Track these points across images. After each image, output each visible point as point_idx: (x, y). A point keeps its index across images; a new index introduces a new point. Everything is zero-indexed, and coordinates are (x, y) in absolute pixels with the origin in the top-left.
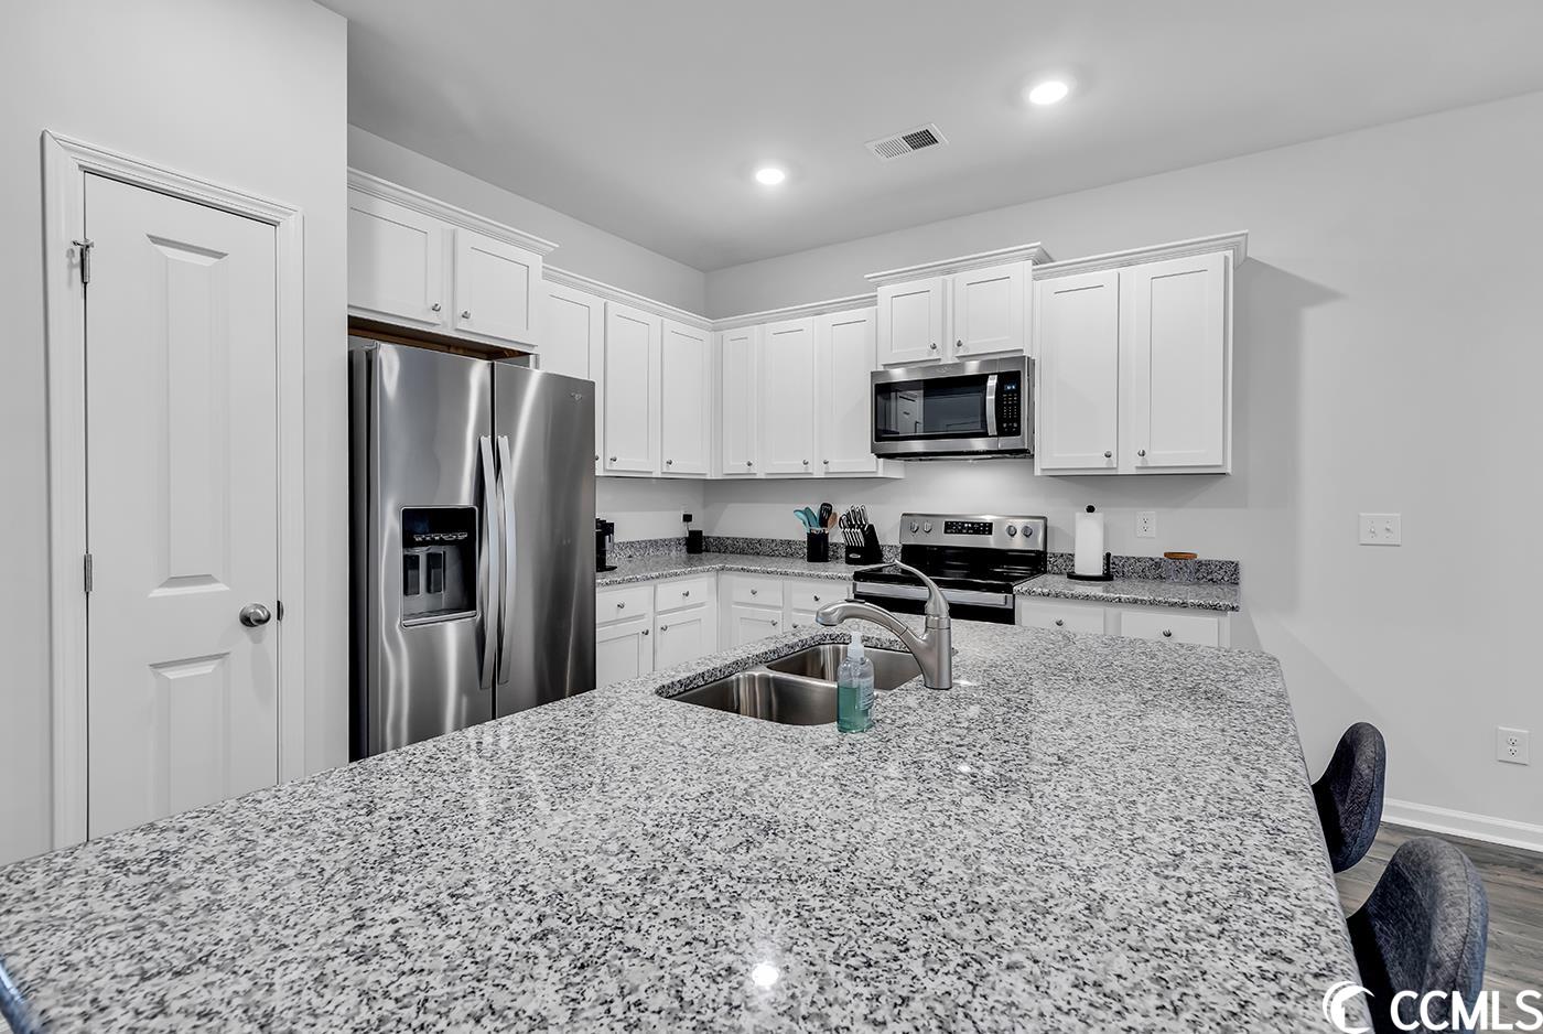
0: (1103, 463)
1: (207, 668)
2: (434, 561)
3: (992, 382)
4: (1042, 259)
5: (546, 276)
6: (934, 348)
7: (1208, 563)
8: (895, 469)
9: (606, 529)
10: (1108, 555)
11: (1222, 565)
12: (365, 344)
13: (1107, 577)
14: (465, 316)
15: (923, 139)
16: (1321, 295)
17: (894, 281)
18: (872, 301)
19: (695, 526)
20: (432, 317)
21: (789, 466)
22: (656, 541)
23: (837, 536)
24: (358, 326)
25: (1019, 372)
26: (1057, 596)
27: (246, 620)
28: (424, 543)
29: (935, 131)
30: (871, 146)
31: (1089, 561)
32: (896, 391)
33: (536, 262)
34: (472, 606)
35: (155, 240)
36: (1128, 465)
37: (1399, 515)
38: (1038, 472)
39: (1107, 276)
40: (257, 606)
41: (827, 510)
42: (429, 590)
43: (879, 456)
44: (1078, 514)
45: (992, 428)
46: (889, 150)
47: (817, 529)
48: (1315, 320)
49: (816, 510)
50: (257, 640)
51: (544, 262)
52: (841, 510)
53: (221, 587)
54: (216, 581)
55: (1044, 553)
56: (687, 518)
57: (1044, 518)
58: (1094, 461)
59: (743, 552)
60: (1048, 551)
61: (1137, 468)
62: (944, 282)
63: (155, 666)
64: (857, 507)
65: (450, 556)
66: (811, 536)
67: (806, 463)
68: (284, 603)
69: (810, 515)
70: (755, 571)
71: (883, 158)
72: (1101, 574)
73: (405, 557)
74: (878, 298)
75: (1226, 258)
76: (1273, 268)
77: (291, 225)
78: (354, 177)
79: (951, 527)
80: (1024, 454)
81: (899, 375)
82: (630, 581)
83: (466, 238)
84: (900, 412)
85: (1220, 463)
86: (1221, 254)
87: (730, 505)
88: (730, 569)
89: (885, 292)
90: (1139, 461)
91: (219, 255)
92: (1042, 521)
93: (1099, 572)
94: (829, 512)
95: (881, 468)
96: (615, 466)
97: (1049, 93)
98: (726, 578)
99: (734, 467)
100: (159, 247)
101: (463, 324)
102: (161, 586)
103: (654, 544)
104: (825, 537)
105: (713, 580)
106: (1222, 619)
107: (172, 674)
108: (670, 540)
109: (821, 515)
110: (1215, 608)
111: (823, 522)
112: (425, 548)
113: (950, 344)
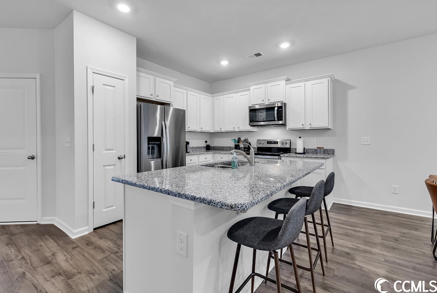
0: (302, 127)
1: (112, 167)
2: (153, 148)
3: (276, 109)
4: (288, 80)
5: (174, 87)
6: (263, 101)
7: (327, 150)
8: (255, 129)
9: (188, 143)
10: (304, 148)
11: (330, 150)
12: (140, 103)
13: (304, 153)
14: (158, 96)
15: (258, 55)
16: (352, 87)
17: (253, 85)
18: (249, 90)
19: (208, 144)
20: (151, 97)
21: (230, 129)
22: (199, 147)
23: (242, 145)
24: (139, 100)
25: (282, 106)
26: (290, 156)
27: (119, 158)
28: (151, 144)
29: (261, 53)
30: (247, 56)
31: (300, 150)
32: (258, 110)
33: (172, 83)
34: (160, 157)
35: (104, 85)
36: (307, 127)
37: (369, 137)
38: (287, 129)
39: (302, 84)
40: (120, 155)
41: (239, 139)
42: (152, 154)
43: (251, 126)
44: (297, 139)
45: (276, 119)
46: (251, 57)
47: (237, 144)
48: (351, 93)
49: (237, 139)
50: (121, 162)
51: (174, 83)
52: (242, 139)
53: (114, 151)
54: (113, 150)
55: (290, 148)
56: (206, 142)
57: (290, 140)
58: (300, 126)
59: (219, 150)
60: (291, 147)
61: (310, 128)
62: (265, 86)
63: (104, 166)
64: (246, 138)
65: (156, 147)
66: (235, 145)
67: (234, 128)
68: (125, 155)
69: (235, 140)
70: (222, 153)
71: (250, 59)
72: (303, 152)
73: (148, 147)
74: (250, 89)
75: (328, 80)
76: (341, 81)
77: (127, 80)
78: (137, 69)
79: (269, 142)
80: (284, 125)
81: (257, 107)
82: (193, 155)
83: (158, 79)
84: (259, 116)
85: (328, 126)
86: (327, 79)
87: (216, 139)
88: (217, 153)
89: (252, 88)
90: (310, 126)
91: (114, 87)
92: (289, 141)
93: (302, 152)
94: (240, 140)
95: (252, 129)
96: (189, 129)
97: (285, 46)
98: (215, 155)
99: (217, 129)
100: (104, 86)
101: (157, 98)
102: (104, 151)
103: (198, 148)
104: (239, 145)
105: (212, 155)
106: (326, 161)
107: (107, 168)
108: (202, 147)
109: (238, 140)
110: (324, 158)
111: (238, 142)
112: (151, 145)
113: (267, 100)
